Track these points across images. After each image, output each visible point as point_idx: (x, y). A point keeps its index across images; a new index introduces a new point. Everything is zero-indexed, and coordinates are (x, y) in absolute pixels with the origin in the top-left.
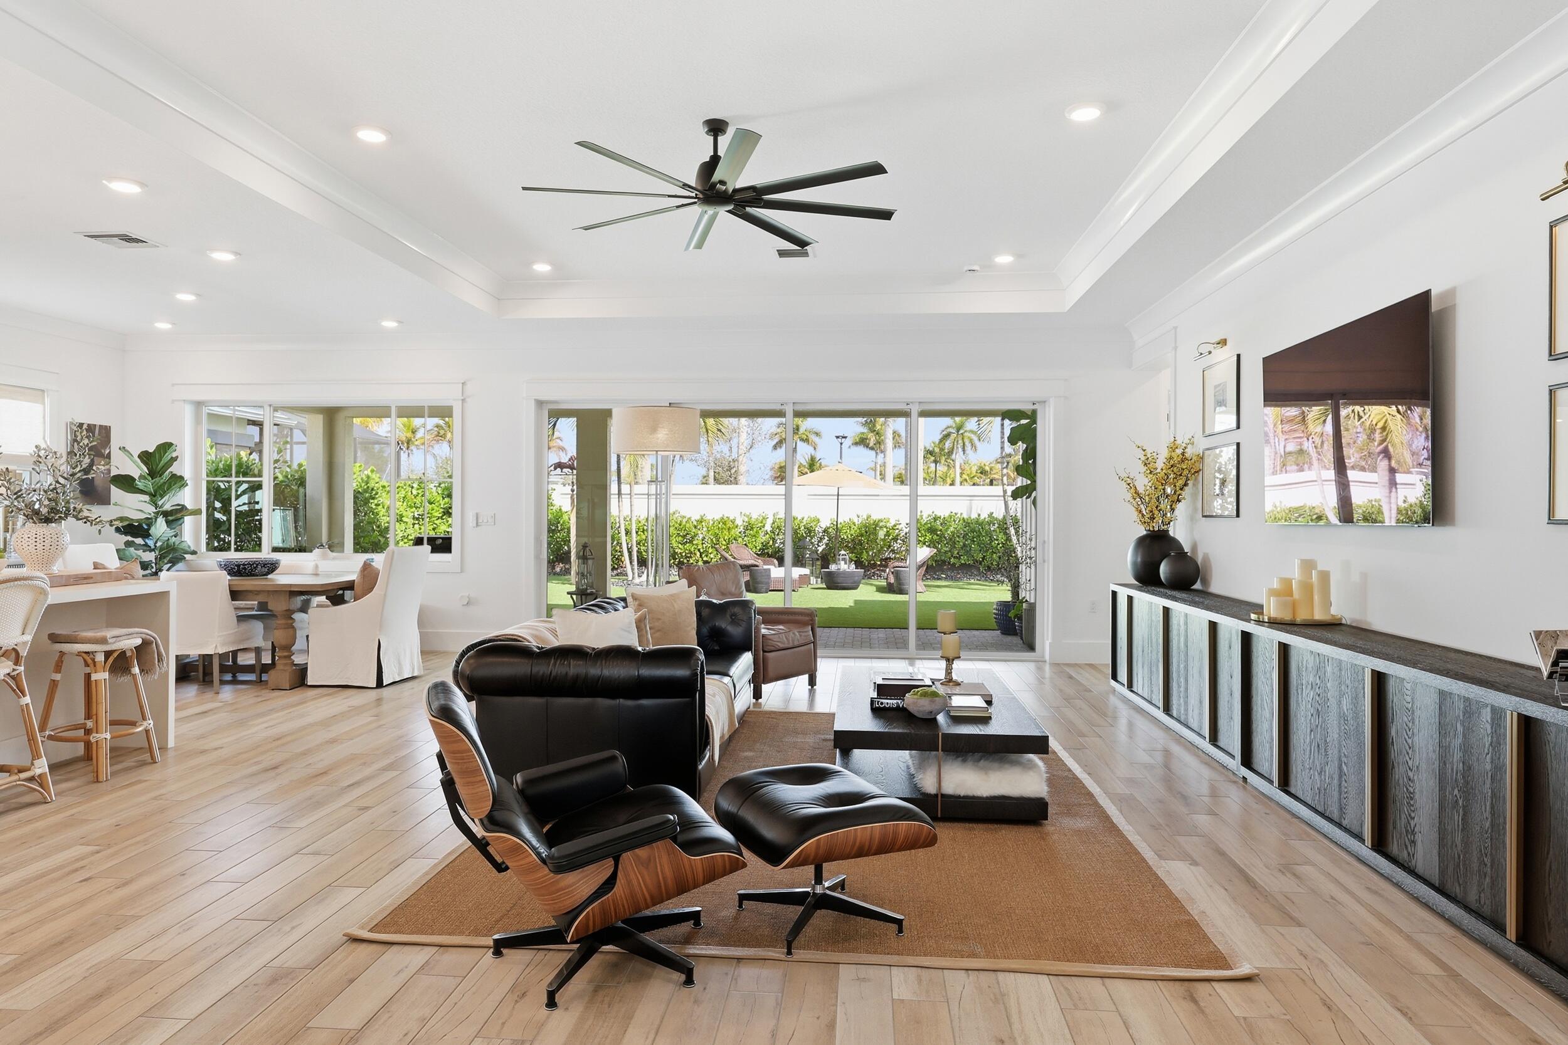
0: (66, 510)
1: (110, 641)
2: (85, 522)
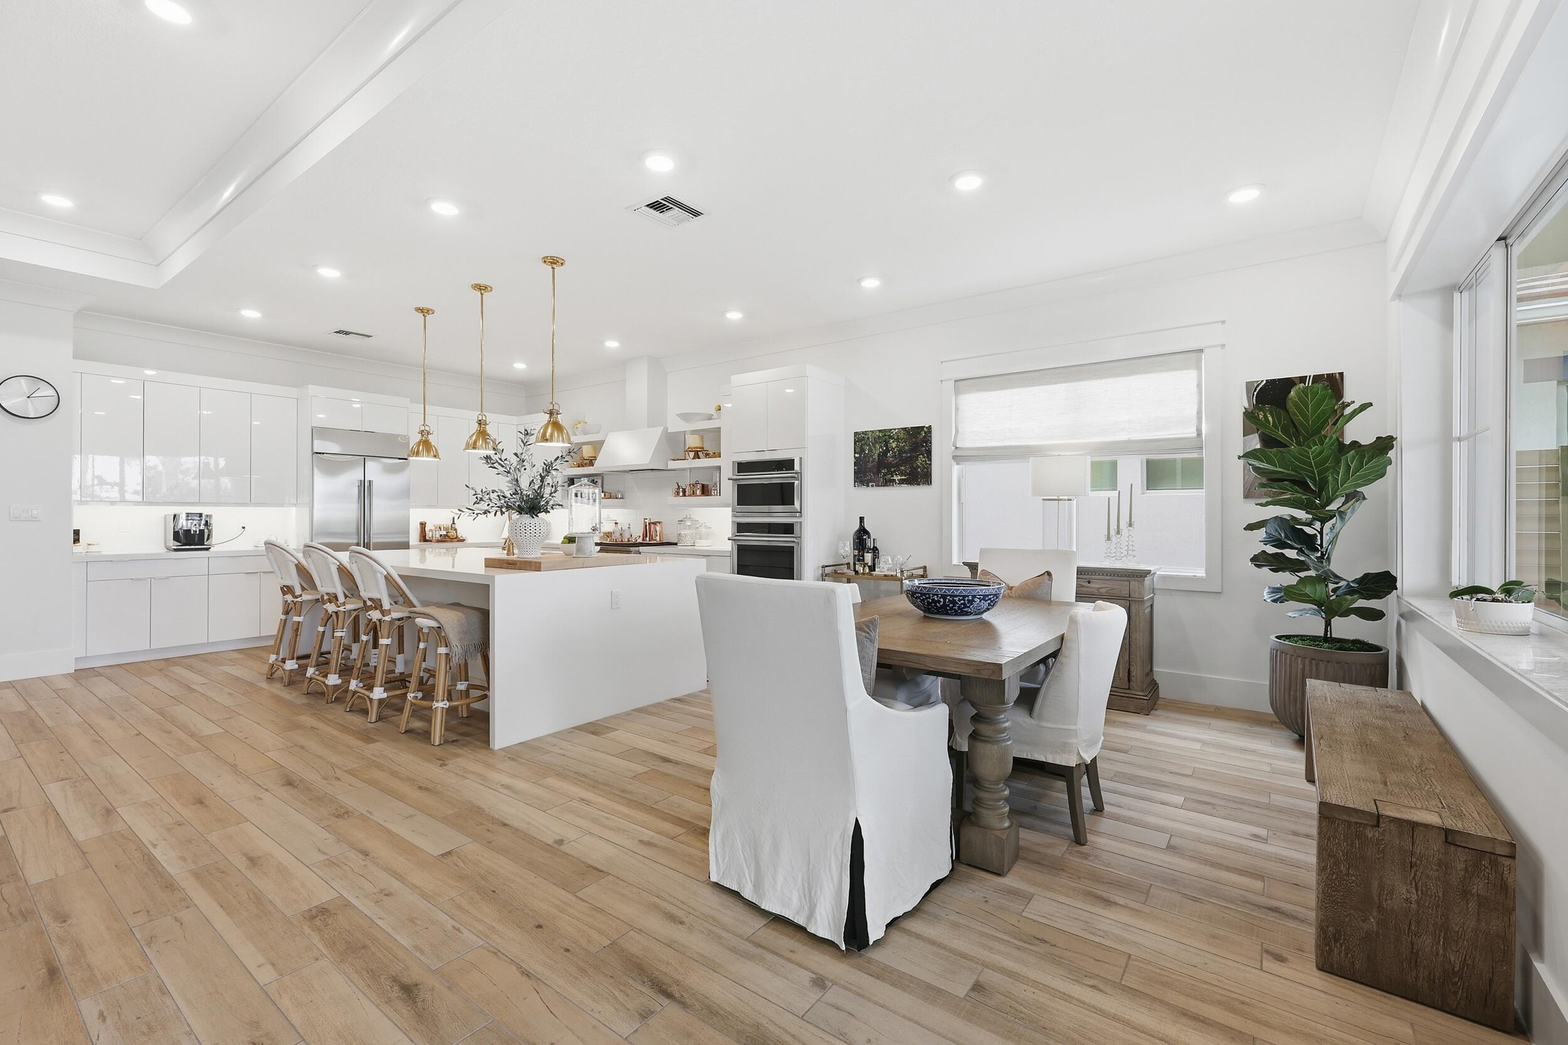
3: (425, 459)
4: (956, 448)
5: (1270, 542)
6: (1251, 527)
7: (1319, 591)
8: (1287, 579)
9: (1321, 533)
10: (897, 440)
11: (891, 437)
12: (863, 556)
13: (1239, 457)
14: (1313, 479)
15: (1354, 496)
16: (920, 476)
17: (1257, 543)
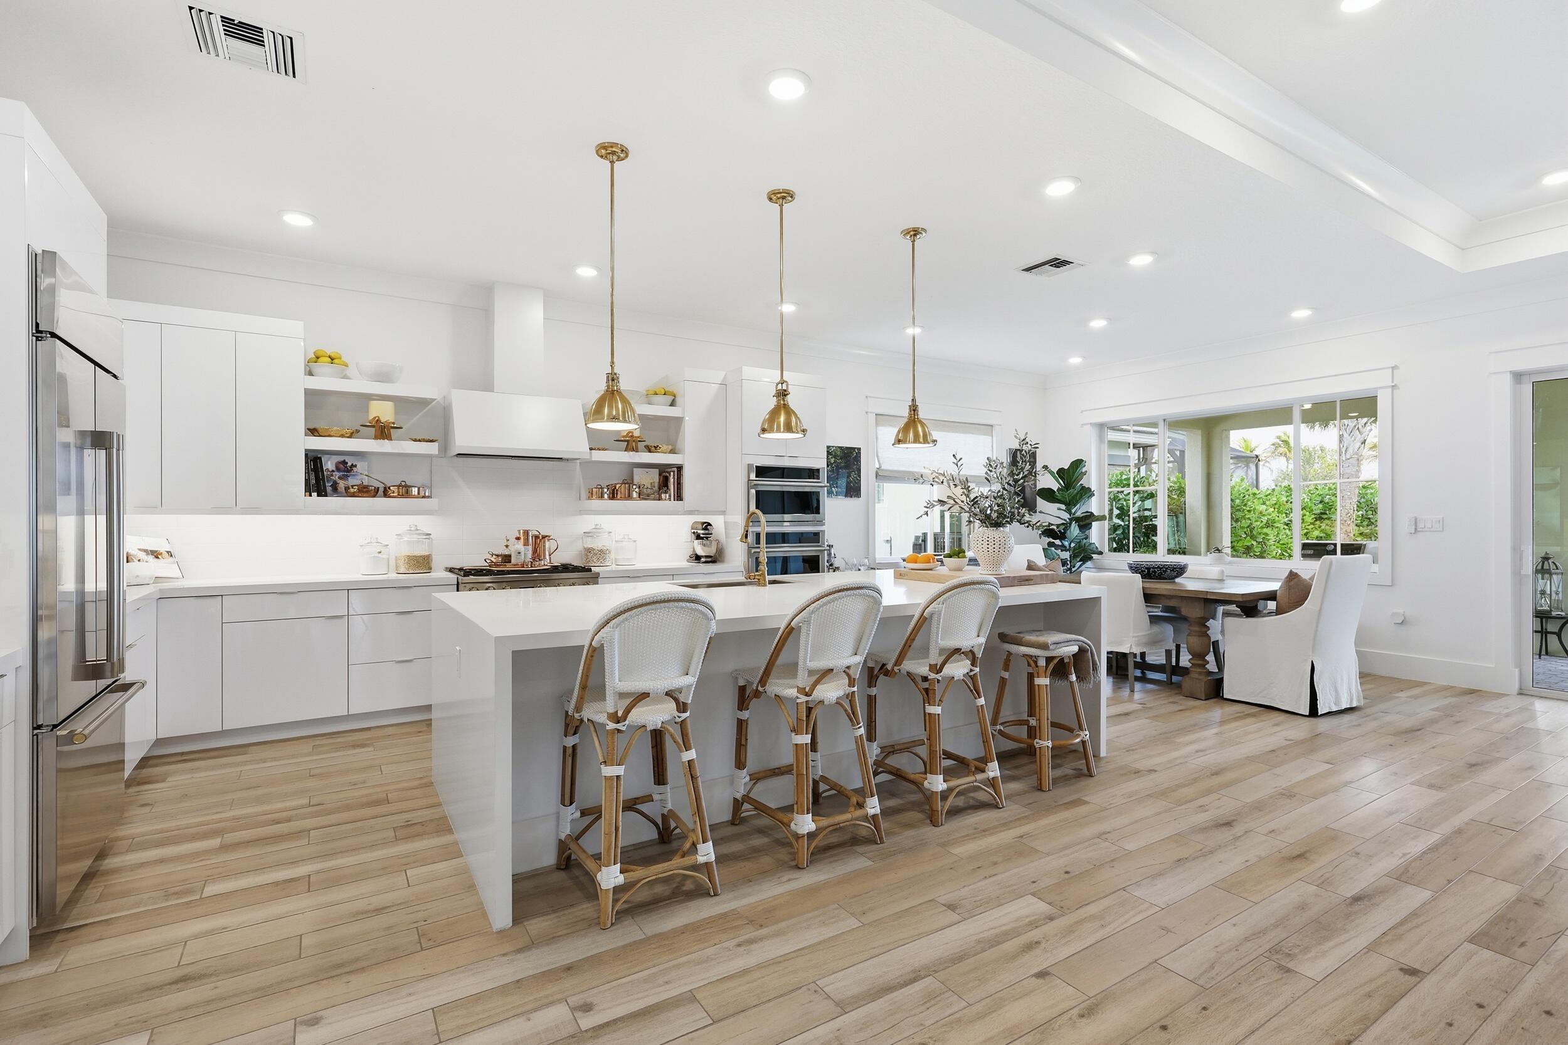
0: (1011, 515)
1: (1051, 647)
2: (1028, 527)
4: (878, 469)
10: (835, 457)
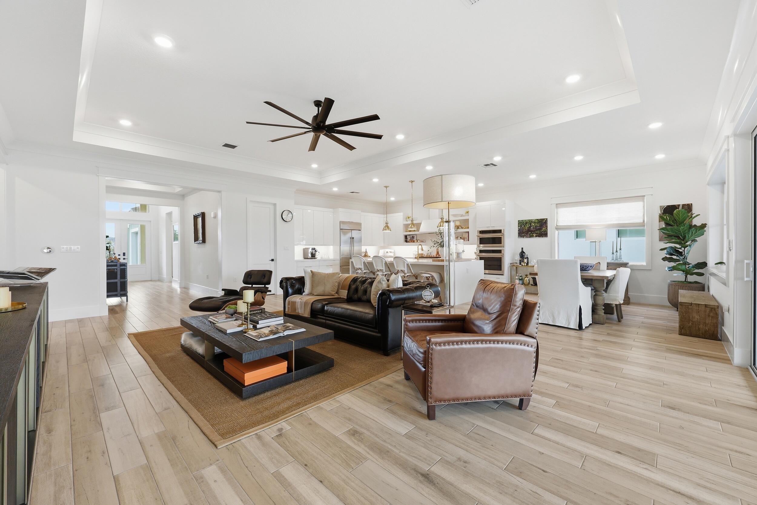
3: (388, 231)
4: (557, 225)
5: (668, 254)
6: (662, 250)
7: (683, 267)
8: (672, 264)
9: (684, 251)
10: (535, 223)
11: (532, 222)
12: (523, 260)
13: (658, 230)
14: (682, 236)
15: (694, 241)
16: (544, 234)
17: (664, 254)
